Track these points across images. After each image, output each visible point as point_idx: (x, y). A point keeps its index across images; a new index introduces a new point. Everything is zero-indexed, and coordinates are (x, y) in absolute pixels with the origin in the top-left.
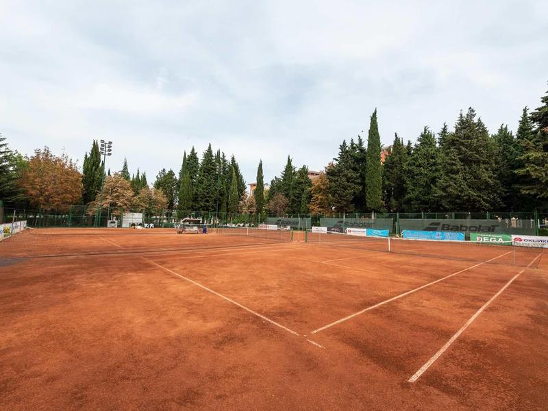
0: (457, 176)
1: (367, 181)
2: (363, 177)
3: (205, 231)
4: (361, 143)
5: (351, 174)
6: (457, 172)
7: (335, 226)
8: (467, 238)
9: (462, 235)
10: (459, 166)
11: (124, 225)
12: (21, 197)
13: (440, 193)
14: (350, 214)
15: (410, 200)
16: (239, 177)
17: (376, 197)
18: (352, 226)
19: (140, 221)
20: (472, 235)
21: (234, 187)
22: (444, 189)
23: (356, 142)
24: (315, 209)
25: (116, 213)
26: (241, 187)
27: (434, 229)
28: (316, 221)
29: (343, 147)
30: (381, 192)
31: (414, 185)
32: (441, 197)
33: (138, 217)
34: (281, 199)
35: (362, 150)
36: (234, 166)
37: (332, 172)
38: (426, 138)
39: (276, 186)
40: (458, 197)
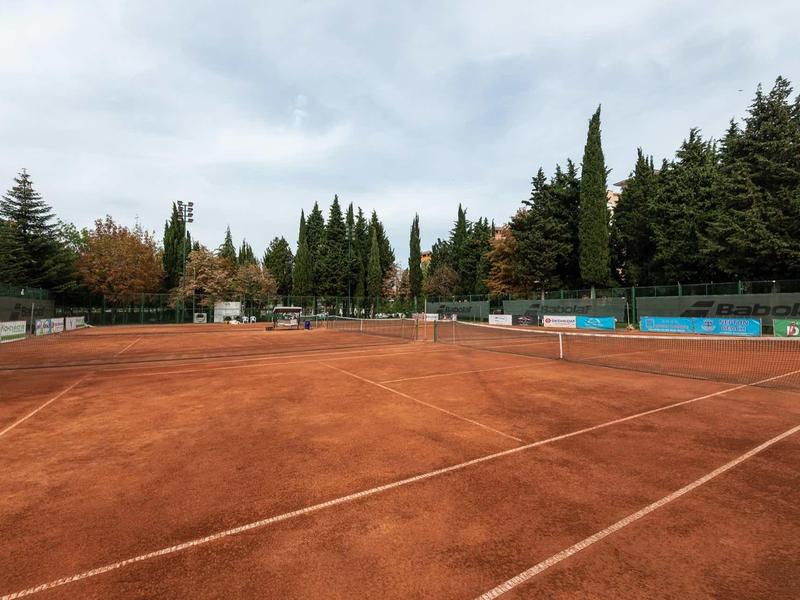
0: (748, 213)
1: (581, 236)
2: (574, 228)
3: (308, 326)
4: (572, 172)
5: (552, 224)
6: (747, 205)
7: (527, 314)
8: (767, 330)
9: (757, 323)
10: (753, 191)
11: (216, 320)
12: (73, 284)
13: (712, 246)
14: (552, 293)
15: (662, 263)
16: (383, 243)
17: (596, 261)
18: (556, 311)
19: (238, 313)
20: (777, 323)
21: (374, 258)
22: (721, 240)
23: (565, 170)
24: (497, 287)
25: (204, 302)
26: (387, 258)
27: (703, 314)
28: (497, 306)
29: (539, 180)
30: (606, 253)
31: (670, 236)
32: (715, 254)
33: (234, 308)
34: (446, 272)
35: (574, 184)
36: (377, 227)
37: (519, 225)
38: (693, 151)
39: (440, 253)
40: (750, 252)
